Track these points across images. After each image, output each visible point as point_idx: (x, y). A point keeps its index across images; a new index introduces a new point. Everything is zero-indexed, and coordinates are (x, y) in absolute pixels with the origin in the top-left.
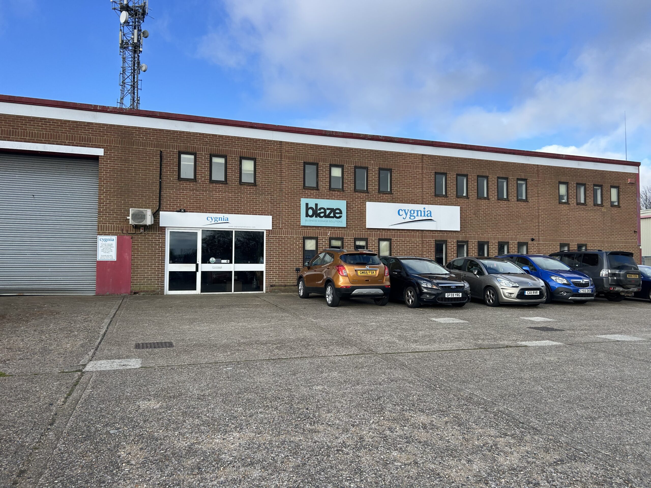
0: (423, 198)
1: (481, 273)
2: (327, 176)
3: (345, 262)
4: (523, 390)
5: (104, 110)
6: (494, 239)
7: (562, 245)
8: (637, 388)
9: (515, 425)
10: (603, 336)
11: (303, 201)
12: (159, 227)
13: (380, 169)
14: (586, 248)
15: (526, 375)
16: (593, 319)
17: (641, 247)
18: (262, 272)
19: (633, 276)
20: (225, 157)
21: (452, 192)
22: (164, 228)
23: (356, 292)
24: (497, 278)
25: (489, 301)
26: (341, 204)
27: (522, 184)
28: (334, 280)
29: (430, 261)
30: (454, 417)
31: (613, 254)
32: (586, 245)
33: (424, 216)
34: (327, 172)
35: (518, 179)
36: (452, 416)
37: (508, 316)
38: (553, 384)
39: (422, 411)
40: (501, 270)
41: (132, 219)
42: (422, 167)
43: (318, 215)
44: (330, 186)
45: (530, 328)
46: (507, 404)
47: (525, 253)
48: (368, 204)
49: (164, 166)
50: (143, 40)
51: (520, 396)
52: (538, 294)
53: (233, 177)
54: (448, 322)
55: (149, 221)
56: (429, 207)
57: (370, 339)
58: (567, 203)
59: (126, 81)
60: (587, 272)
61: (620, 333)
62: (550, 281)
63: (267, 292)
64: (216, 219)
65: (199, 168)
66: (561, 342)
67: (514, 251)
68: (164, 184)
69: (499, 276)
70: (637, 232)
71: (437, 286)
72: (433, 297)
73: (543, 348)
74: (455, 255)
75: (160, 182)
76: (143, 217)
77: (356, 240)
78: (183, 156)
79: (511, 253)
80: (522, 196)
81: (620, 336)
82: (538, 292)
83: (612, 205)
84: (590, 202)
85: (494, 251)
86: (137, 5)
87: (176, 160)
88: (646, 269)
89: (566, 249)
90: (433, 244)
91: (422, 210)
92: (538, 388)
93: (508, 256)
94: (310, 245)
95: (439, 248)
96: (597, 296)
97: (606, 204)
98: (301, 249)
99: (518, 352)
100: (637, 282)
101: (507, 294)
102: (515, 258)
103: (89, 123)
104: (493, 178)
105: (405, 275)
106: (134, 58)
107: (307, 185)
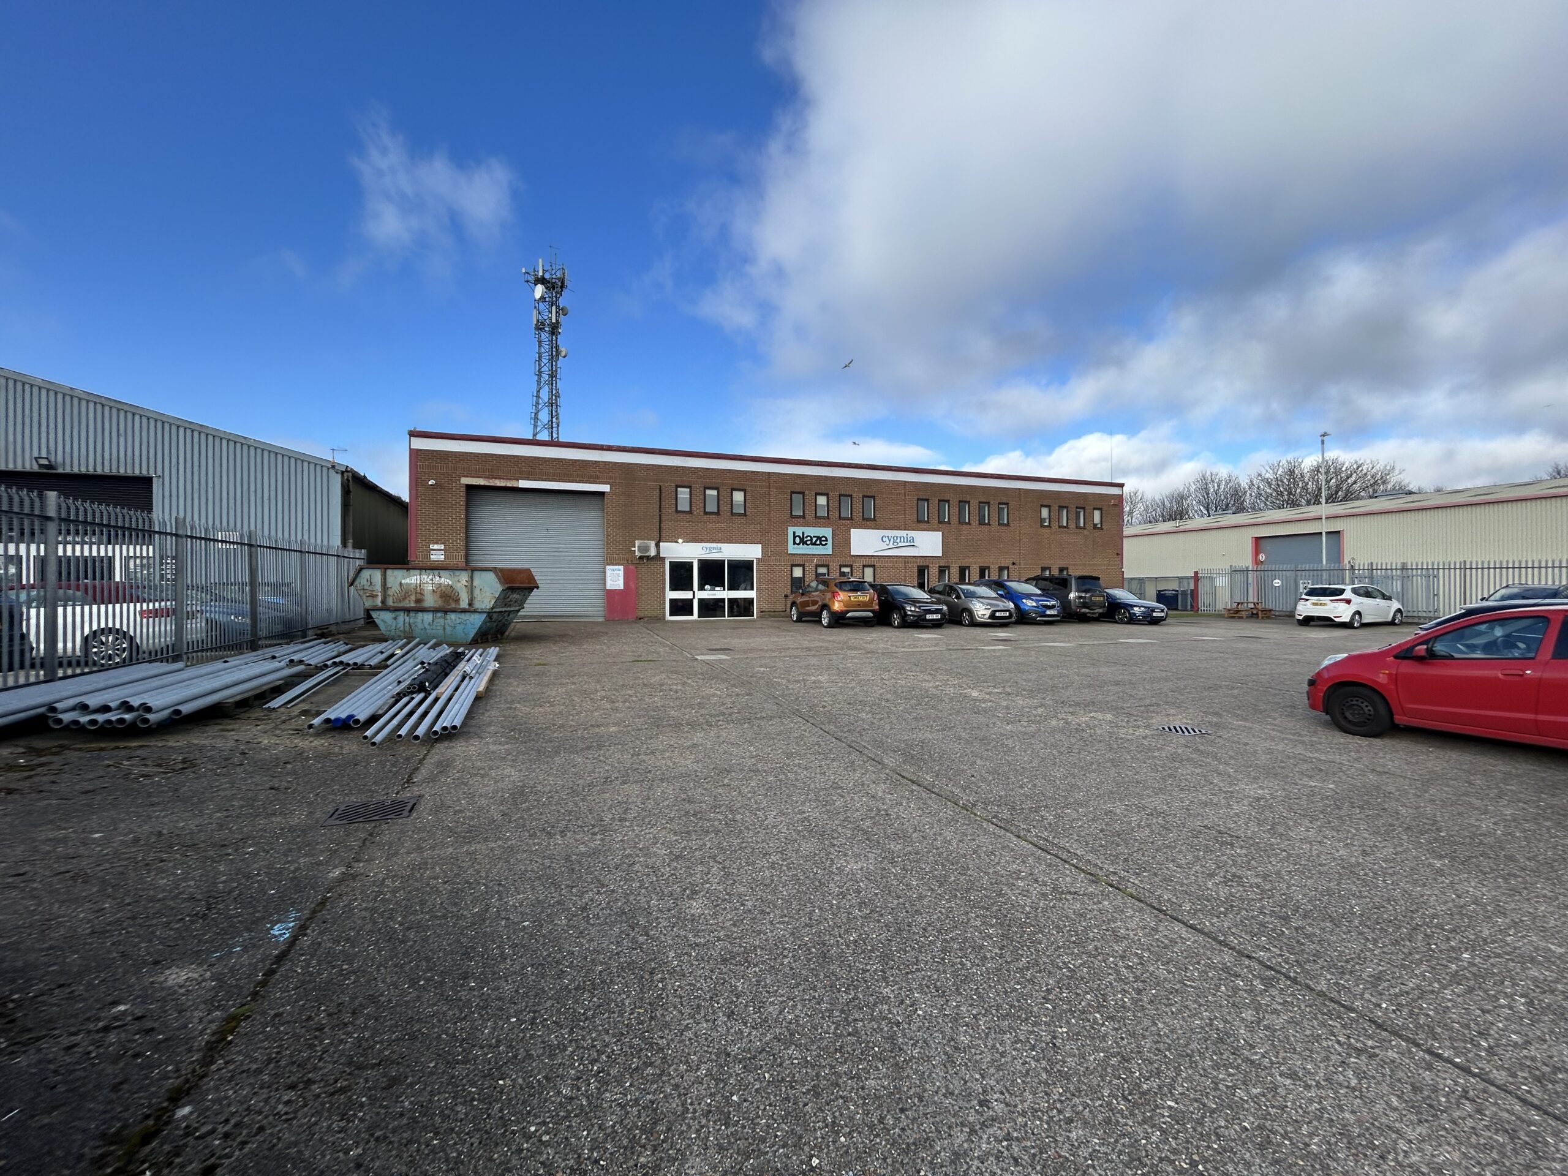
0: (906, 525)
1: (958, 597)
2: (813, 504)
3: (841, 589)
5: (610, 448)
6: (975, 564)
7: (1044, 569)
11: (791, 530)
12: (660, 557)
13: (864, 497)
14: (1068, 572)
17: (1122, 568)
18: (753, 598)
19: (1100, 599)
20: (717, 489)
21: (934, 518)
22: (664, 559)
23: (849, 615)
24: (971, 601)
25: (965, 622)
26: (827, 532)
27: (1003, 508)
28: (830, 605)
29: (913, 587)
31: (1081, 577)
32: (1067, 569)
33: (907, 542)
34: (813, 501)
35: (999, 504)
40: (978, 595)
41: (638, 550)
42: (905, 493)
43: (805, 543)
44: (816, 514)
47: (1005, 577)
48: (853, 531)
49: (663, 499)
50: (562, 317)
52: (1008, 615)
53: (725, 508)
55: (651, 552)
56: (911, 533)
58: (1049, 526)
59: (543, 369)
60: (1056, 595)
62: (1020, 604)
63: (756, 617)
64: (710, 548)
65: (694, 501)
67: (995, 576)
68: (663, 516)
69: (974, 599)
70: (1120, 555)
71: (919, 609)
72: (916, 618)
73: (994, 650)
74: (936, 580)
75: (660, 515)
76: (647, 549)
77: (841, 566)
78: (679, 490)
79: (991, 577)
80: (1003, 521)
82: (1008, 613)
83: (1095, 528)
84: (1072, 525)
85: (975, 576)
86: (554, 277)
87: (674, 493)
89: (1047, 573)
90: (915, 570)
91: (905, 536)
93: (987, 580)
94: (798, 573)
95: (921, 571)
96: (1062, 617)
97: (1089, 526)
98: (789, 576)
99: (976, 652)
100: (1104, 603)
101: (980, 616)
102: (993, 582)
103: (596, 462)
104: (974, 503)
105: (893, 599)
106: (552, 341)
107: (794, 514)
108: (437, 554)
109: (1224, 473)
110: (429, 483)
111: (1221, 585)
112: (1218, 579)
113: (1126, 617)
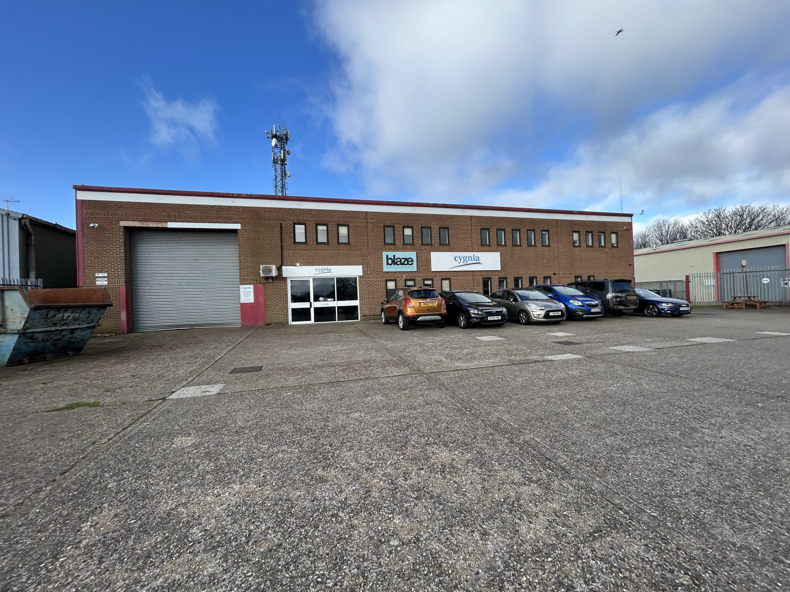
0: (472, 248)
1: (515, 300)
2: (401, 235)
3: (412, 296)
4: (549, 412)
5: (239, 196)
6: (526, 275)
7: (576, 277)
8: (661, 405)
9: (541, 464)
10: (615, 348)
11: (385, 254)
12: (282, 277)
13: (440, 228)
14: (594, 278)
15: (552, 392)
16: (604, 332)
17: (634, 276)
18: (357, 306)
19: (632, 298)
20: (326, 225)
21: (494, 242)
22: (286, 278)
23: (420, 319)
24: (528, 303)
25: (522, 321)
26: (412, 255)
27: (545, 234)
28: (404, 311)
29: (477, 294)
30: (478, 452)
31: (616, 281)
32: (594, 276)
33: (474, 260)
34: (401, 232)
35: (542, 231)
36: (475, 452)
37: (537, 332)
38: (578, 403)
39: (446, 445)
40: (531, 298)
41: (263, 272)
42: (471, 225)
43: (395, 263)
44: (404, 242)
45: (555, 342)
46: (533, 432)
47: (549, 284)
48: (432, 254)
49: (283, 234)
50: (287, 156)
51: (547, 419)
52: (560, 314)
53: (333, 240)
54: (489, 340)
55: (274, 273)
56: (477, 254)
57: (422, 358)
58: (579, 246)
59: (278, 184)
60: (597, 296)
61: (629, 344)
62: (569, 304)
63: (361, 320)
64: (322, 270)
65: (308, 234)
66: (581, 355)
67: (541, 283)
68: (284, 247)
69: (529, 302)
70: (631, 265)
71: (481, 312)
72: (479, 320)
73: (566, 362)
74: (498, 288)
75: (282, 246)
76: (270, 271)
77: (424, 280)
78: (296, 226)
79: (539, 284)
80: (546, 243)
81: (629, 347)
82: (560, 312)
83: (613, 246)
84: (596, 245)
85: (526, 284)
86: (282, 134)
87: (292, 229)
88: (641, 292)
89: (579, 279)
90: (481, 281)
91: (472, 256)
92: (564, 408)
93: (536, 287)
94: (391, 285)
95: (486, 282)
96: (605, 313)
97: (608, 246)
98: (384, 289)
99: (545, 367)
100: (635, 301)
101: (536, 315)
102: (541, 288)
103: (229, 206)
104: (523, 230)
105: (458, 305)
106: (282, 168)
107: (387, 242)
108: (102, 281)
109: (672, 220)
110: (91, 225)
111: (709, 284)
112: (707, 280)
113: (655, 312)
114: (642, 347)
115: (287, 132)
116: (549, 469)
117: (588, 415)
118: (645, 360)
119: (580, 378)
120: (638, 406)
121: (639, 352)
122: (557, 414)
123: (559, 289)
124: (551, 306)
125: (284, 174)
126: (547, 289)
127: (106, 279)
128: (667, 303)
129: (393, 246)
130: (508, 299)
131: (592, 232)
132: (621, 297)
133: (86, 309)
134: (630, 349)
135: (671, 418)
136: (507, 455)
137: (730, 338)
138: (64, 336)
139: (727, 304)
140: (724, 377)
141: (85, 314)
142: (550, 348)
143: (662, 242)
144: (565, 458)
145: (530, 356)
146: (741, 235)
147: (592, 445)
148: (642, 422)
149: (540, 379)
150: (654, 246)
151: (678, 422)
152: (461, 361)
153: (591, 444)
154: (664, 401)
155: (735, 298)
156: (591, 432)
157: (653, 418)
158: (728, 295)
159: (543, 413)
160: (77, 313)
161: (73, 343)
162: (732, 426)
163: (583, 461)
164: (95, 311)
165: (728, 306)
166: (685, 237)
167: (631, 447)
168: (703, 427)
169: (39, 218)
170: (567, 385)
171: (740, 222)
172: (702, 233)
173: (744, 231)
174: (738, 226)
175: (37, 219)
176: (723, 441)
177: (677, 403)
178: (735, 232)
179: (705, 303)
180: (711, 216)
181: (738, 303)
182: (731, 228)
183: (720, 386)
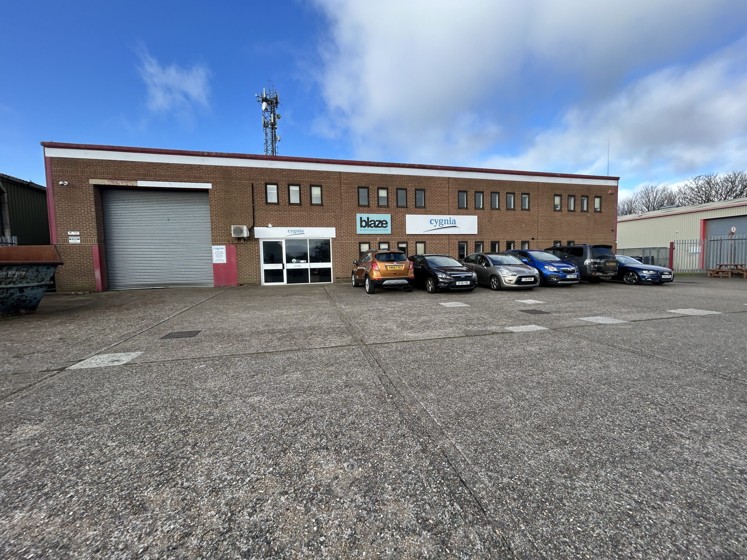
0: (449, 211)
1: (488, 265)
2: (376, 196)
3: (378, 259)
4: (488, 403)
5: (209, 155)
6: (503, 239)
7: (555, 242)
8: (629, 398)
9: (450, 493)
10: (586, 319)
11: (358, 216)
12: (254, 238)
13: (416, 190)
14: (574, 244)
15: (500, 375)
16: (577, 300)
17: (616, 242)
18: (330, 268)
19: (611, 264)
20: (299, 185)
21: (472, 205)
22: (258, 239)
23: (386, 282)
24: (499, 268)
25: (493, 286)
26: (387, 217)
27: (526, 198)
28: (371, 275)
29: (452, 258)
30: (373, 466)
31: (595, 247)
32: (574, 242)
33: (450, 224)
34: (376, 194)
35: (523, 194)
36: (370, 465)
37: (506, 299)
38: (526, 391)
39: (338, 452)
40: (505, 263)
41: (234, 233)
42: (449, 187)
43: (369, 226)
44: (378, 203)
45: (521, 311)
46: (458, 434)
47: (527, 248)
48: (408, 216)
49: (255, 194)
50: (277, 120)
51: (482, 415)
52: (533, 280)
53: (306, 200)
54: (452, 306)
55: (246, 234)
56: (453, 217)
57: (373, 325)
58: (560, 210)
59: (268, 148)
60: (573, 262)
61: (601, 315)
62: (543, 270)
63: (334, 282)
64: (294, 231)
65: (280, 195)
66: (546, 326)
67: (518, 248)
68: (256, 207)
69: (501, 267)
70: (614, 231)
71: (450, 276)
72: (447, 285)
73: (527, 334)
74: (474, 252)
75: (253, 206)
76: (242, 231)
77: (398, 243)
78: (268, 186)
79: (516, 249)
80: (525, 207)
81: (601, 318)
82: (533, 278)
83: (596, 211)
84: (578, 209)
85: (503, 248)
86: (272, 97)
87: (264, 189)
88: (622, 258)
89: (558, 244)
90: (457, 246)
91: (449, 219)
93: (513, 251)
94: (365, 248)
95: (461, 248)
96: (581, 280)
97: (591, 210)
98: (358, 251)
99: (502, 340)
100: (615, 267)
101: (507, 281)
102: (517, 252)
103: (199, 165)
104: (503, 194)
105: (427, 268)
106: (272, 132)
107: (361, 204)
108: (74, 240)
109: (660, 187)
110: (60, 183)
111: (695, 252)
112: (692, 247)
113: (635, 279)
114: (616, 318)
115: (277, 96)
116: (458, 503)
117: (535, 409)
118: (618, 335)
119: (538, 356)
120: (600, 398)
121: (612, 325)
122: (496, 407)
123: (536, 254)
124: (524, 272)
125: (274, 139)
126: (522, 254)
127: (79, 238)
128: (649, 270)
129: (367, 208)
130: (480, 263)
131: (574, 196)
132: (600, 263)
133: (34, 267)
134: (602, 320)
135: (640, 418)
136: (410, 473)
137: (715, 311)
138: (12, 294)
139: (711, 272)
140: (710, 360)
141: (33, 272)
142: (514, 317)
143: (648, 209)
144: (487, 482)
145: (490, 326)
146: (731, 202)
147: (529, 460)
148: (602, 424)
149: (491, 355)
150: (640, 212)
151: (649, 427)
152: (412, 330)
153: (528, 458)
154: (633, 392)
155: (721, 266)
156: (533, 438)
157: (617, 419)
158: (713, 263)
159: (480, 405)
160: (23, 271)
161: (24, 301)
162: (722, 436)
163: (510, 489)
164: (45, 269)
165: (713, 275)
166: (672, 204)
167: (581, 467)
168: (681, 436)
169: (11, 176)
170: (521, 364)
171: (731, 189)
172: (690, 200)
173: (735, 197)
174: (728, 193)
175: (9, 177)
176: (710, 461)
177: (650, 396)
178: (725, 199)
179: (688, 270)
180: (701, 182)
181: (723, 272)
182: (721, 195)
183: (705, 372)
